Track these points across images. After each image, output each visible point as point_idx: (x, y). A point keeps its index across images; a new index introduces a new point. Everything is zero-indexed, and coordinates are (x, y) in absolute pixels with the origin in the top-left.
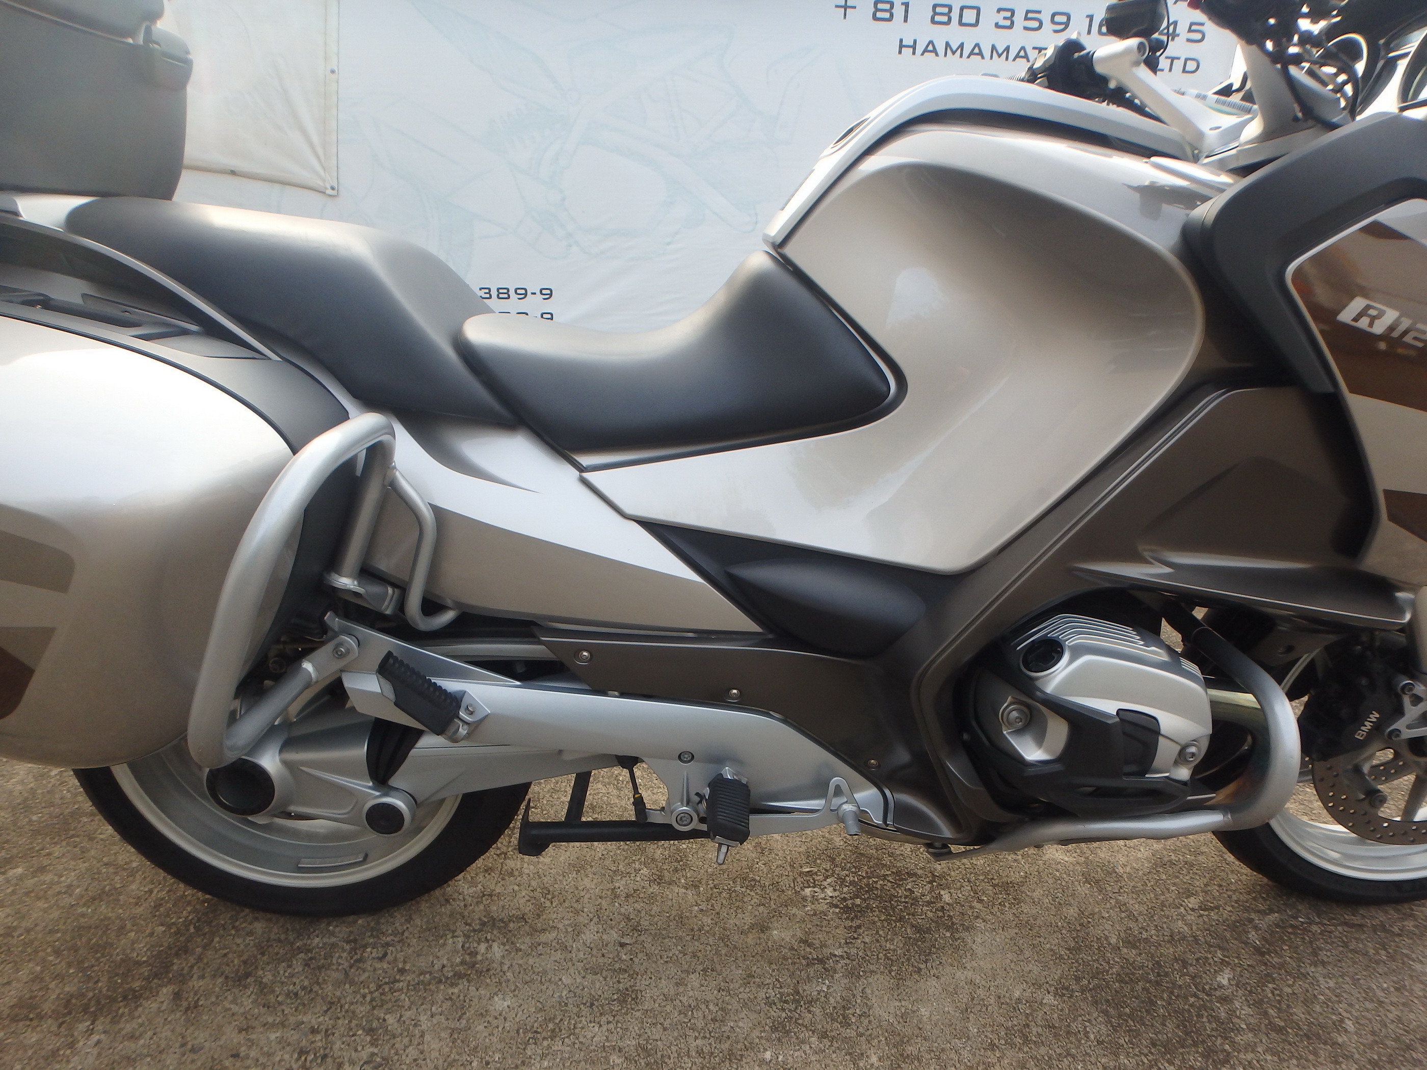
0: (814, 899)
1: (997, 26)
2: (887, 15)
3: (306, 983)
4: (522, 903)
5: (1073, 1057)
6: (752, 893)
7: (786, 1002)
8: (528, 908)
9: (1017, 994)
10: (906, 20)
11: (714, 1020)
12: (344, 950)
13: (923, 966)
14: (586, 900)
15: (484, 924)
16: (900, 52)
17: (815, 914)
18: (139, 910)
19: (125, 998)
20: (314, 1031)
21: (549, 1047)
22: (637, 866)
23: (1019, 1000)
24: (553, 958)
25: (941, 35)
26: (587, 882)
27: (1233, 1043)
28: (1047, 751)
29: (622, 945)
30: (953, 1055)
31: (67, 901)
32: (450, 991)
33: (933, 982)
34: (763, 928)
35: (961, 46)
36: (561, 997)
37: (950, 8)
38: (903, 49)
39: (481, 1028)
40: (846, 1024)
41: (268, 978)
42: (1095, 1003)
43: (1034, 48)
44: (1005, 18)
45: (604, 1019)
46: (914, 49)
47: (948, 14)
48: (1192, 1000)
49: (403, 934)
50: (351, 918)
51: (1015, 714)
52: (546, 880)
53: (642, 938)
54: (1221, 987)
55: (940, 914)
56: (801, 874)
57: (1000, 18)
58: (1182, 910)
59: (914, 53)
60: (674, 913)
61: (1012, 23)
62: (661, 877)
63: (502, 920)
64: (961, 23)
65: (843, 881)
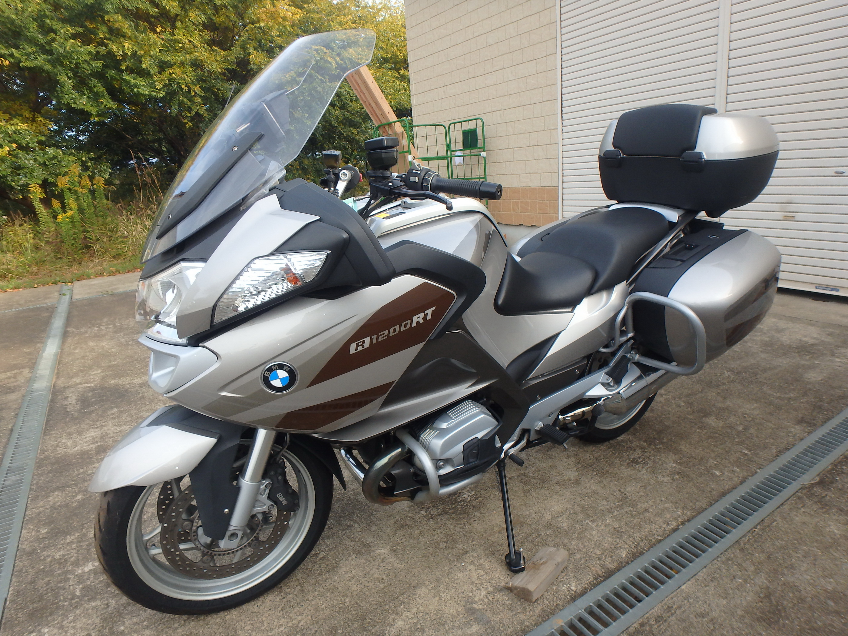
0: (468, 491)
65: (464, 501)
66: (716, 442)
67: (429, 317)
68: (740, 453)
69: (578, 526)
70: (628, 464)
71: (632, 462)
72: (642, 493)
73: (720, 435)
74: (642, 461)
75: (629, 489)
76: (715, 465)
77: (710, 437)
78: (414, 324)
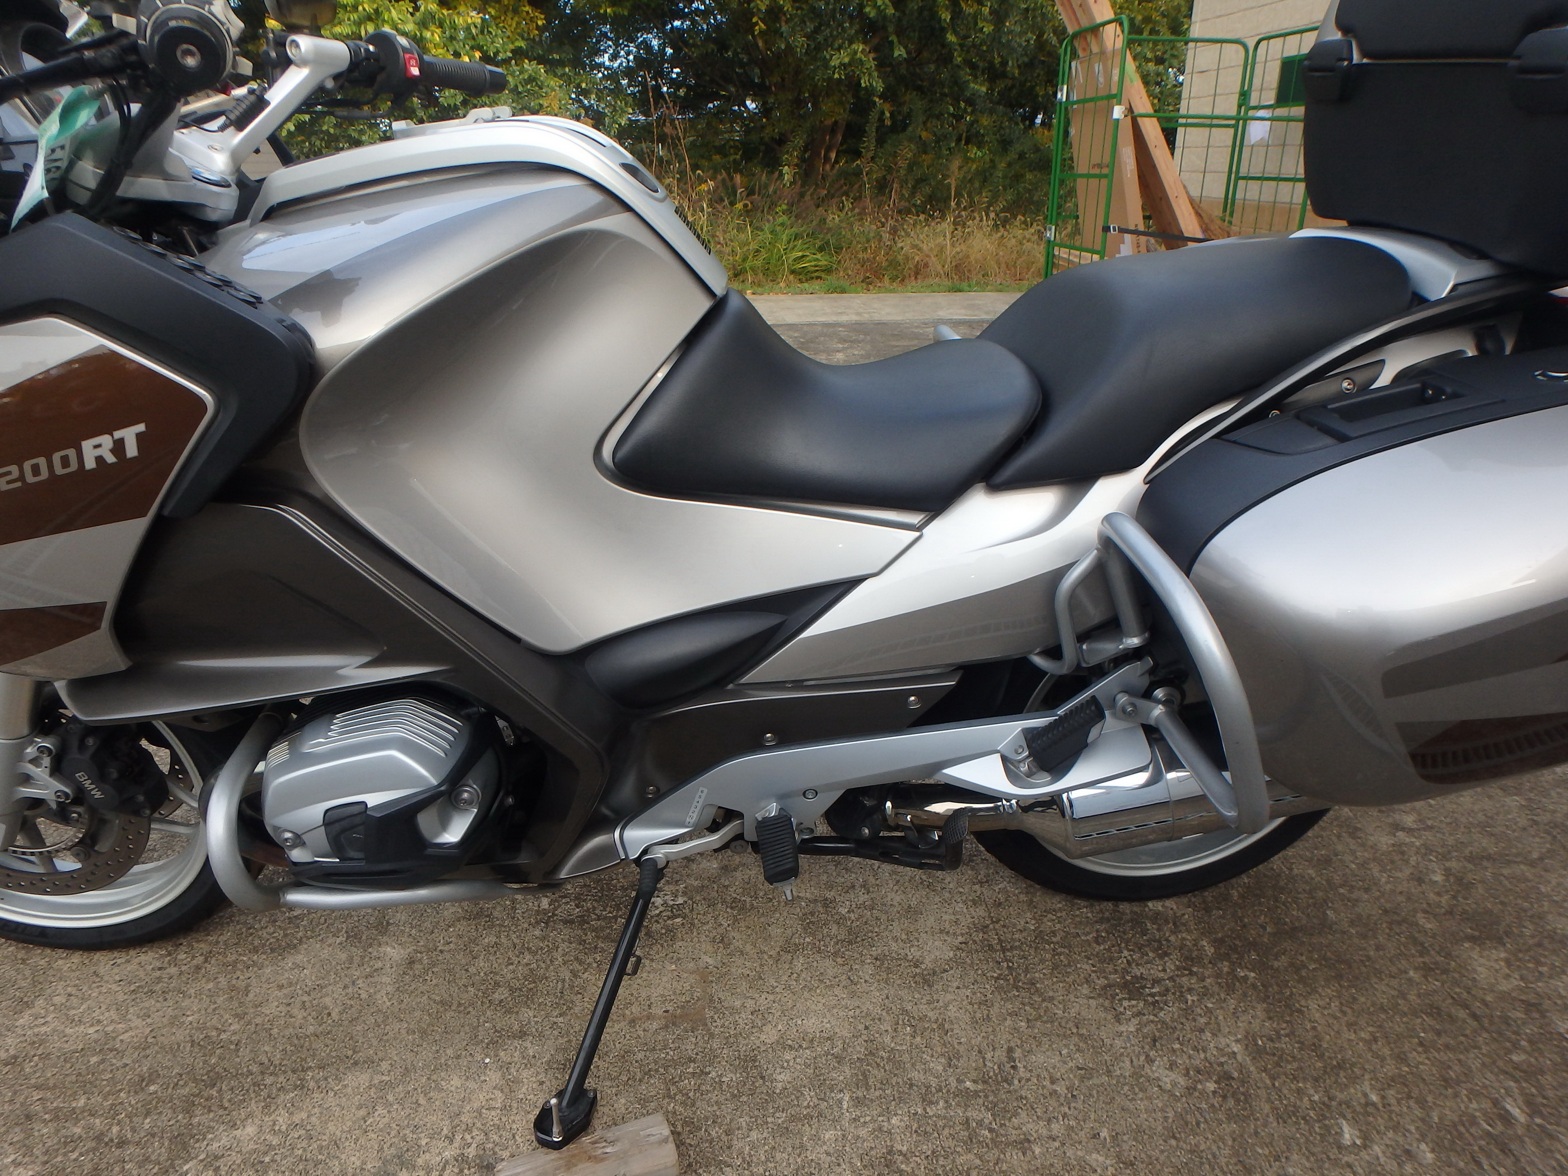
66: (1438, 1033)
67: (132, 450)
68: (1487, 1105)
69: (809, 1097)
70: (1104, 988)
71: (1125, 986)
72: (1061, 1088)
73: (1474, 1016)
74: (1152, 995)
75: (1038, 1058)
76: (1369, 1103)
77: (1435, 1011)
78: (90, 464)
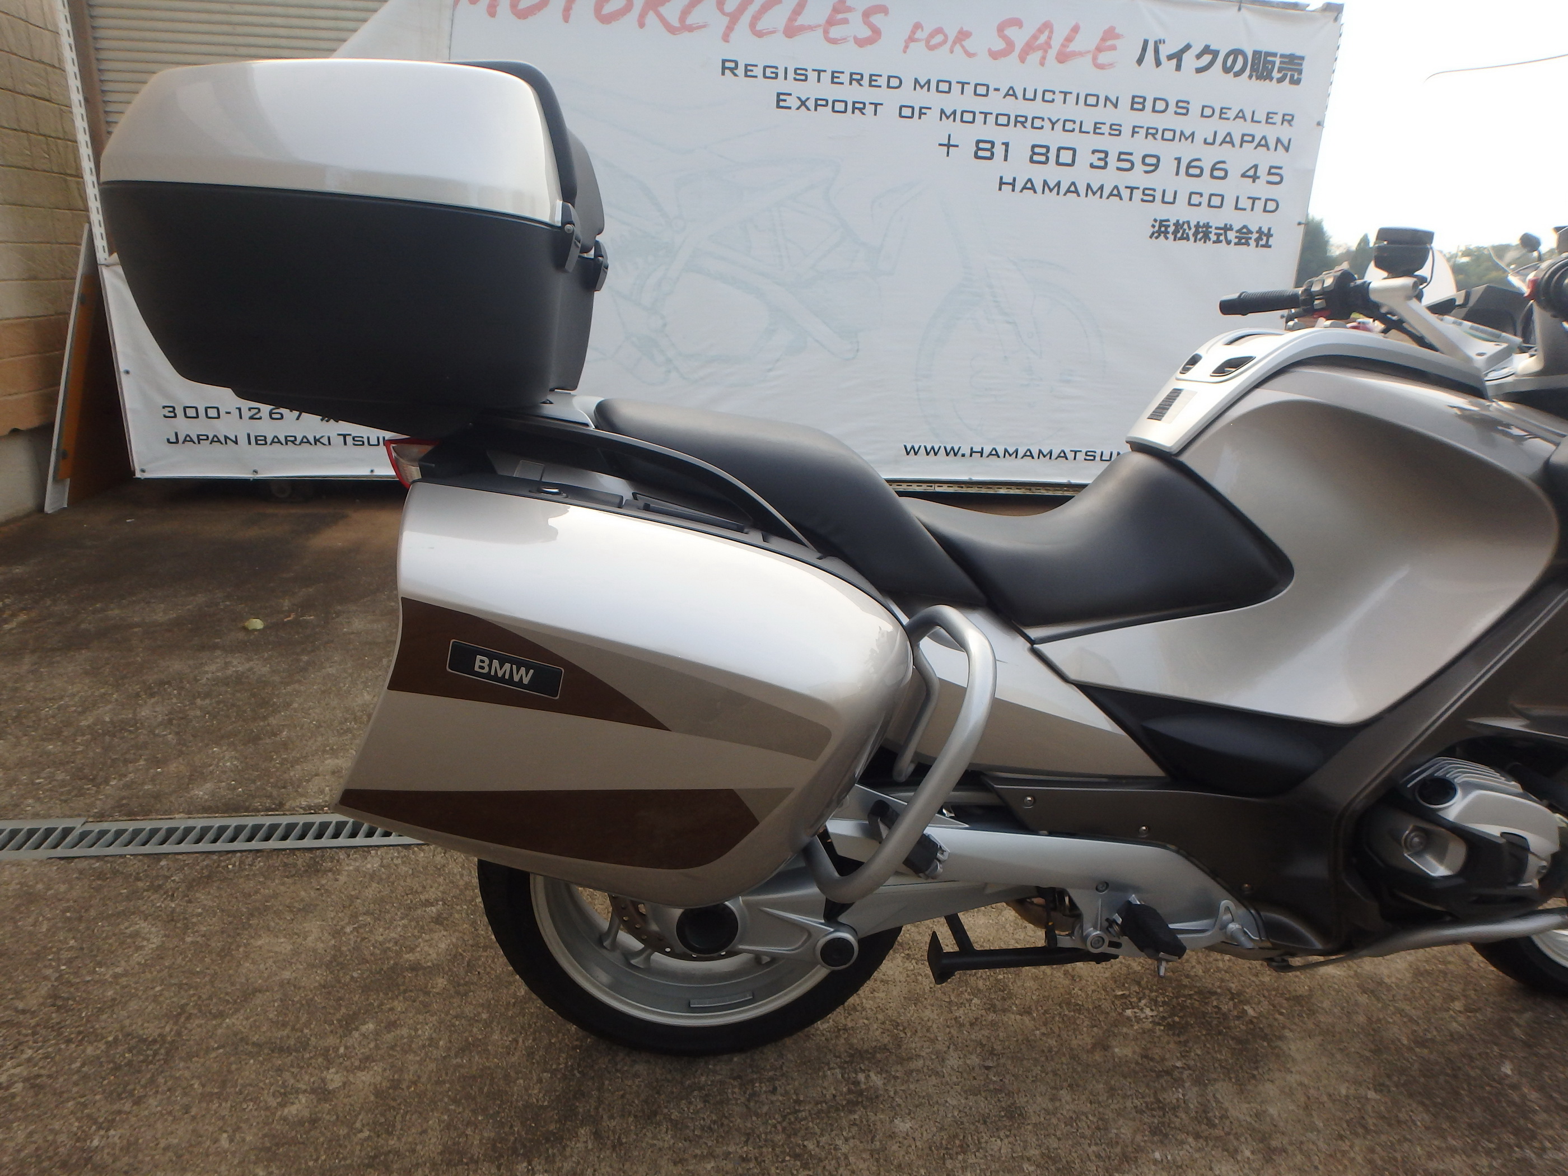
0: (1139, 1020)
1: (1092, 166)
2: (988, 154)
3: (714, 1118)
4: (876, 1035)
5: (1410, 1141)
6: (1082, 1016)
7: (1153, 1109)
8: (886, 1039)
9: (1344, 1092)
10: (1006, 159)
11: (1098, 1128)
12: (734, 1087)
13: (1255, 1073)
14: (936, 1030)
15: (852, 1056)
16: (1000, 189)
17: (1144, 1033)
18: (514, 1059)
19: (548, 1140)
20: (744, 1160)
21: (965, 1161)
22: (968, 997)
23: (1347, 1097)
24: (930, 1083)
25: (1038, 174)
26: (927, 1013)
27: (1534, 1123)
28: (1448, 867)
29: (988, 1068)
30: (1311, 1146)
31: (436, 1053)
32: (852, 1117)
33: (1268, 1085)
34: (1104, 1046)
35: (1058, 184)
36: (953, 1116)
37: (1048, 148)
38: (1003, 186)
39: (895, 1147)
40: (1211, 1125)
41: (675, 1115)
42: (1411, 1095)
43: (1127, 187)
44: (1099, 159)
45: (1002, 1134)
46: (1014, 186)
47: (1046, 155)
48: (1488, 1088)
49: (781, 1067)
50: (726, 1057)
51: (1416, 840)
52: (890, 1012)
53: (1002, 1061)
54: (1507, 1076)
55: (1252, 1026)
56: (1116, 996)
57: (1094, 159)
58: (1451, 1012)
59: (1013, 190)
60: (1020, 1037)
61: (1106, 163)
62: (993, 1006)
63: (867, 1051)
64: (1058, 163)
65: (1156, 1002)
